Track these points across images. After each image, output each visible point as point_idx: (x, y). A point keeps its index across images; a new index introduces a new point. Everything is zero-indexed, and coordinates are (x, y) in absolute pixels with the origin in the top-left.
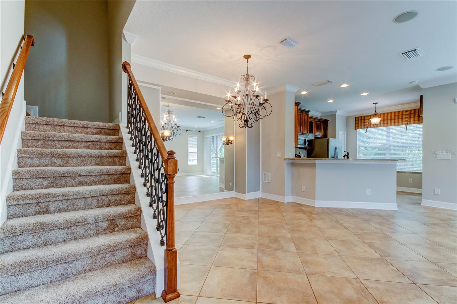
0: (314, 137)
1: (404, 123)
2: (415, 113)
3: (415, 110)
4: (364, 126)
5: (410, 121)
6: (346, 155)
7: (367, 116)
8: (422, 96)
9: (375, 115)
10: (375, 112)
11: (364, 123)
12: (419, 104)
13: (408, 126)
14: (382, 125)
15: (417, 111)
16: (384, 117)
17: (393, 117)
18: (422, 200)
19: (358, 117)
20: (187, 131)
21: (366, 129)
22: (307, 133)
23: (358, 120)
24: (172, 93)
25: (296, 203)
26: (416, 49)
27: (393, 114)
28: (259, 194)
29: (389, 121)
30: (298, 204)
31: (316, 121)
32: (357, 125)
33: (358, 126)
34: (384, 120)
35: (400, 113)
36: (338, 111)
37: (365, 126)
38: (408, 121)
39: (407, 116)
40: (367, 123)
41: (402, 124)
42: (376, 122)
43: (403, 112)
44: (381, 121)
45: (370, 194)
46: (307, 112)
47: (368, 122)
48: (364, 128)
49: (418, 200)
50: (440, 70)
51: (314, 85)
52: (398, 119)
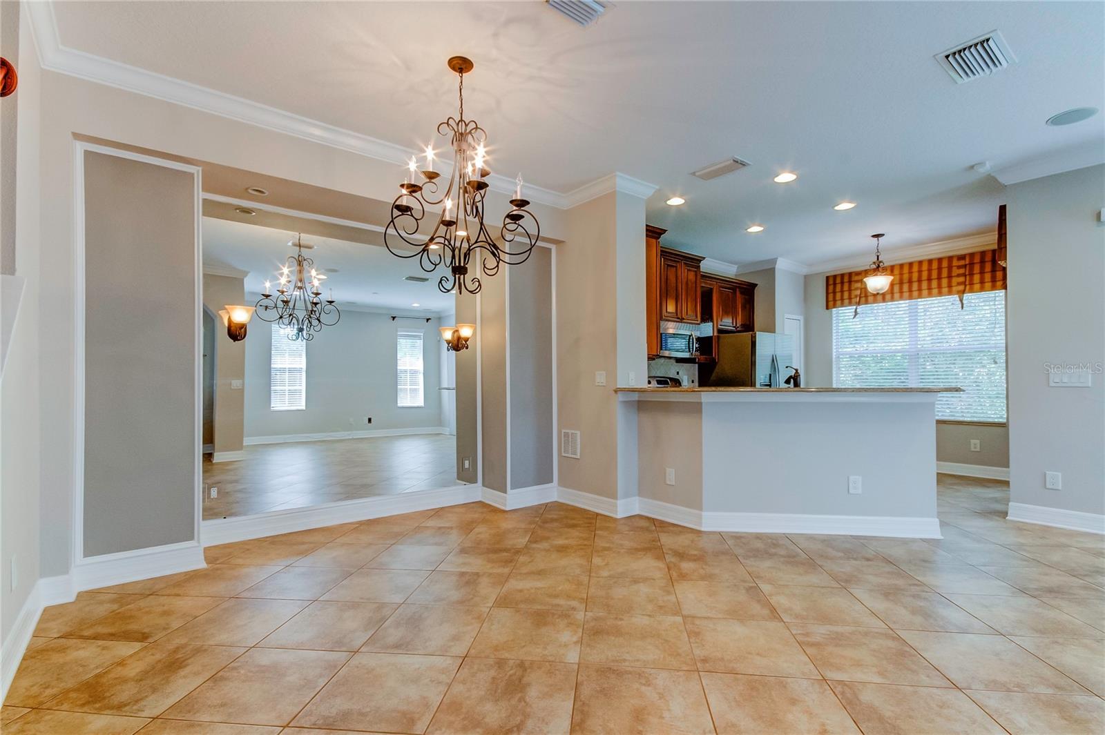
0: (715, 329)
1: (954, 289)
2: (982, 262)
3: (983, 253)
4: (850, 298)
5: (971, 284)
6: (791, 377)
7: (858, 274)
8: (1003, 209)
9: (878, 268)
10: (878, 259)
11: (850, 290)
12: (995, 237)
13: (966, 296)
14: (897, 295)
15: (989, 257)
16: (901, 274)
17: (925, 275)
18: (1010, 504)
19: (835, 277)
20: (394, 318)
21: (855, 307)
22: (694, 318)
23: (835, 284)
24: (257, 191)
25: (648, 518)
26: (987, 37)
27: (925, 267)
28: (552, 493)
29: (915, 286)
30: (653, 521)
31: (723, 288)
32: (831, 296)
33: (835, 300)
34: (901, 283)
35: (945, 264)
36: (779, 259)
37: (853, 300)
38: (964, 283)
39: (962, 271)
40: (858, 292)
41: (950, 293)
42: (879, 288)
43: (950, 259)
44: (892, 285)
45: (860, 491)
46: (694, 262)
47: (861, 289)
48: (850, 304)
49: (996, 500)
50: (1058, 120)
51: (697, 174)
52: (939, 278)
